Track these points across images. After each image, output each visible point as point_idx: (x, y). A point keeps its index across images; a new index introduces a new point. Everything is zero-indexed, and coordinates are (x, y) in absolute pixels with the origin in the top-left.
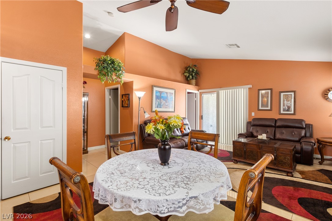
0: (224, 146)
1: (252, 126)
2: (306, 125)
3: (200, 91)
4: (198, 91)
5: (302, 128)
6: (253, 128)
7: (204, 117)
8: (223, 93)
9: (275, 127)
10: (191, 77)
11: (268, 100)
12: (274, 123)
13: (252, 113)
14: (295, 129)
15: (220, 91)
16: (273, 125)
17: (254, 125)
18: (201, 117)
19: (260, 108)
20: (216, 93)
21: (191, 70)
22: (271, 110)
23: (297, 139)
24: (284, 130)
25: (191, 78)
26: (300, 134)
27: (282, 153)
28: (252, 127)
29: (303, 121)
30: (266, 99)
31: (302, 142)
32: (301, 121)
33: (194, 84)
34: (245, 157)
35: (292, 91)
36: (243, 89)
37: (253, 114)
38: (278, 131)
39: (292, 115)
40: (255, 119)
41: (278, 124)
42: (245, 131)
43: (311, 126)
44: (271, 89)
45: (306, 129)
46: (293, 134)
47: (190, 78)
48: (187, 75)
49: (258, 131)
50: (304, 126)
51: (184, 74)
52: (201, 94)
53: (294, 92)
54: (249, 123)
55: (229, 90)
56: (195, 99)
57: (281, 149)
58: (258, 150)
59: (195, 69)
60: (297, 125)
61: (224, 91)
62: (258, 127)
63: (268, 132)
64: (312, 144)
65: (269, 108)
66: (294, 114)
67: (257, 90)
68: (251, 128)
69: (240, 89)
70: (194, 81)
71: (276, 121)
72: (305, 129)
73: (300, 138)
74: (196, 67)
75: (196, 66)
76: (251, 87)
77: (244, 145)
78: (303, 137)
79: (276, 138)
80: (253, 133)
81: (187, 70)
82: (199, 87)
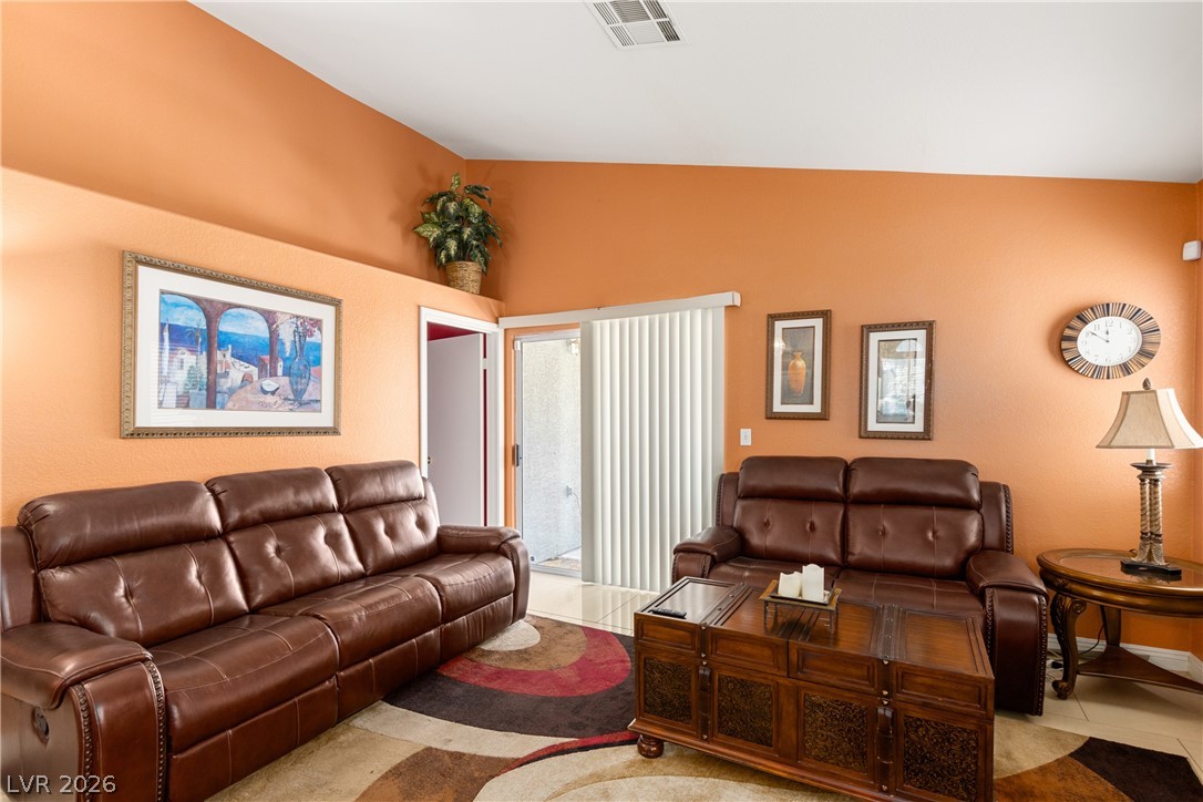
0: (614, 597)
1: (739, 497)
2: (983, 486)
3: (507, 322)
4: (497, 323)
5: (965, 505)
6: (744, 509)
7: (525, 453)
8: (609, 329)
9: (847, 500)
10: (452, 245)
11: (811, 367)
12: (841, 479)
13: (742, 431)
14: (936, 513)
15: (597, 323)
16: (837, 489)
17: (750, 494)
18: (514, 456)
19: (778, 407)
20: (577, 332)
21: (452, 207)
22: (823, 417)
23: (948, 562)
24: (887, 520)
25: (453, 253)
26: (959, 536)
27: (925, 705)
28: (740, 504)
29: (968, 471)
30: (801, 363)
31: (988, 592)
32: (958, 469)
33: (475, 287)
34: (705, 720)
35: (918, 323)
36: (699, 313)
37: (746, 437)
38: (859, 521)
39: (917, 439)
40: (754, 464)
41: (859, 486)
42: (710, 526)
43: (1002, 494)
44: (825, 315)
45: (982, 511)
46: (930, 535)
47: (448, 249)
48: (432, 233)
49: (767, 524)
50: (976, 496)
51: (420, 229)
52: (511, 337)
53: (929, 327)
54: (726, 482)
55: (636, 319)
56: (482, 364)
57: (920, 680)
58: (781, 681)
59: (476, 210)
60: (945, 490)
61: (617, 322)
62: (769, 504)
63: (813, 527)
64: (1036, 599)
65: (816, 408)
66: (926, 435)
67: (765, 319)
68: (738, 510)
69: (688, 313)
70: (470, 271)
71: (848, 469)
72: (975, 507)
73: (962, 556)
74: (483, 197)
75: (484, 193)
76: (738, 303)
77: (697, 644)
78: (973, 552)
79: (851, 558)
80: (748, 536)
81: (435, 211)
82: (503, 305)
